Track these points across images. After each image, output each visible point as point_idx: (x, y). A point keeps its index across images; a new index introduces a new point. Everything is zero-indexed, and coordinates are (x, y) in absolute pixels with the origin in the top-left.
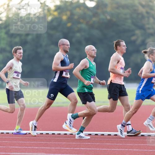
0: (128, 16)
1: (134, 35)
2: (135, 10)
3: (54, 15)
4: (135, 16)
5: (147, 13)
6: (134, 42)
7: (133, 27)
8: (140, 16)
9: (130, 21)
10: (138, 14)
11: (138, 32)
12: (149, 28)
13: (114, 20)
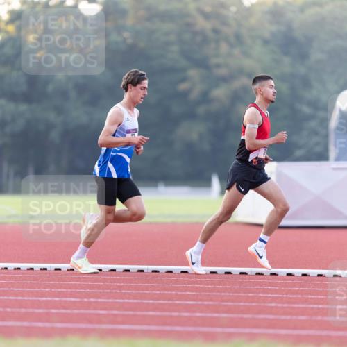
0: (173, 38)
1: (183, 80)
2: (188, 25)
3: (7, 32)
4: (187, 36)
5: (216, 31)
6: (185, 95)
7: (183, 63)
8: (199, 39)
9: (175, 48)
10: (195, 33)
11: (193, 73)
12: (218, 66)
13: (142, 45)
